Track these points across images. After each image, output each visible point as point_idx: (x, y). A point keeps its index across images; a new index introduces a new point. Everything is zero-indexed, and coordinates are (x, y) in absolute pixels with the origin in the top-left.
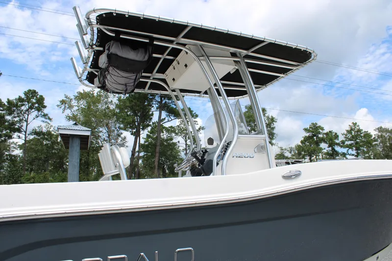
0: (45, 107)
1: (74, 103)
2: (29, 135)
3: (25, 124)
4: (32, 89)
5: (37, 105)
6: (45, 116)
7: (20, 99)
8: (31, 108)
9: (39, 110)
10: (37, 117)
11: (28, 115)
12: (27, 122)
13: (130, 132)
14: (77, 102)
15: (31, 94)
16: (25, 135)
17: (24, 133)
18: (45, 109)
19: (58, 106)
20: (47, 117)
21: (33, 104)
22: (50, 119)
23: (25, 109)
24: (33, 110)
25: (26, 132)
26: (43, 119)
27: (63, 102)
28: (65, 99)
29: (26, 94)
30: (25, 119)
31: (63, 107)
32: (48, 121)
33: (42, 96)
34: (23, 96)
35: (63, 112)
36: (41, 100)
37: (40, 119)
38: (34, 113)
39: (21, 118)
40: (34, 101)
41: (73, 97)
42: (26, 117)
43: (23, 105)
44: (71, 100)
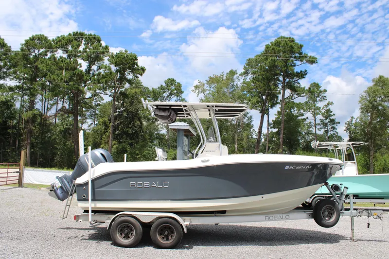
0: (182, 92)
1: (206, 87)
4: (171, 78)
5: (175, 91)
7: (162, 88)
8: (171, 94)
9: (177, 95)
10: (177, 101)
13: (259, 110)
14: (209, 86)
15: (171, 82)
18: (183, 94)
19: (193, 91)
20: (184, 101)
21: (172, 91)
23: (167, 95)
24: (173, 96)
27: (196, 87)
28: (199, 84)
29: (166, 83)
31: (197, 91)
33: (179, 83)
34: (164, 85)
35: (197, 96)
36: (179, 86)
38: (174, 98)
40: (173, 88)
41: (205, 82)
43: (164, 92)
44: (204, 84)
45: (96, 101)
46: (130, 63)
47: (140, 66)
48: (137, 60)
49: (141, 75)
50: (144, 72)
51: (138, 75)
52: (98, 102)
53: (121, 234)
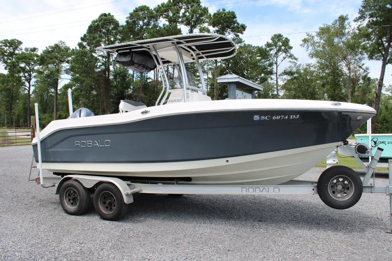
0: (291, 48)
1: (317, 39)
2: (279, 76)
3: (275, 66)
4: (277, 34)
5: (283, 48)
6: (291, 56)
7: (268, 45)
8: (279, 51)
9: (286, 51)
10: (285, 58)
11: (277, 58)
12: (277, 64)
13: (382, 60)
14: (319, 38)
15: (278, 37)
16: (276, 76)
17: (275, 75)
18: (292, 50)
19: (301, 45)
20: (293, 57)
21: (280, 47)
22: (296, 59)
23: (274, 53)
24: (280, 53)
25: (276, 74)
26: (290, 60)
27: (305, 41)
28: (308, 37)
29: (273, 39)
30: (274, 62)
31: (306, 46)
32: (294, 61)
33: (287, 38)
34: (270, 41)
35: (307, 51)
36: (286, 42)
37: (288, 59)
38: (282, 55)
39: (271, 61)
40: (281, 44)
41: (314, 34)
42: (275, 60)
43: (271, 50)
44: (313, 37)
45: (208, 65)
46: (227, 21)
47: (240, 24)
48: (236, 18)
49: (242, 33)
50: (244, 30)
51: (238, 34)
52: (210, 66)
53: (69, 200)
